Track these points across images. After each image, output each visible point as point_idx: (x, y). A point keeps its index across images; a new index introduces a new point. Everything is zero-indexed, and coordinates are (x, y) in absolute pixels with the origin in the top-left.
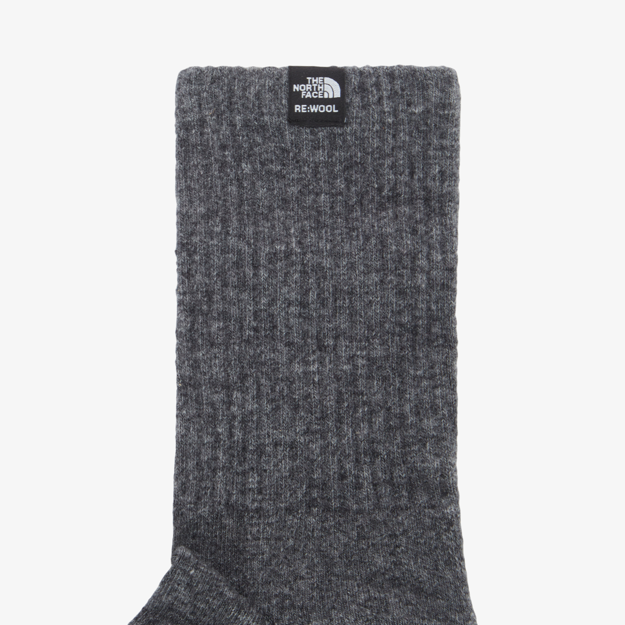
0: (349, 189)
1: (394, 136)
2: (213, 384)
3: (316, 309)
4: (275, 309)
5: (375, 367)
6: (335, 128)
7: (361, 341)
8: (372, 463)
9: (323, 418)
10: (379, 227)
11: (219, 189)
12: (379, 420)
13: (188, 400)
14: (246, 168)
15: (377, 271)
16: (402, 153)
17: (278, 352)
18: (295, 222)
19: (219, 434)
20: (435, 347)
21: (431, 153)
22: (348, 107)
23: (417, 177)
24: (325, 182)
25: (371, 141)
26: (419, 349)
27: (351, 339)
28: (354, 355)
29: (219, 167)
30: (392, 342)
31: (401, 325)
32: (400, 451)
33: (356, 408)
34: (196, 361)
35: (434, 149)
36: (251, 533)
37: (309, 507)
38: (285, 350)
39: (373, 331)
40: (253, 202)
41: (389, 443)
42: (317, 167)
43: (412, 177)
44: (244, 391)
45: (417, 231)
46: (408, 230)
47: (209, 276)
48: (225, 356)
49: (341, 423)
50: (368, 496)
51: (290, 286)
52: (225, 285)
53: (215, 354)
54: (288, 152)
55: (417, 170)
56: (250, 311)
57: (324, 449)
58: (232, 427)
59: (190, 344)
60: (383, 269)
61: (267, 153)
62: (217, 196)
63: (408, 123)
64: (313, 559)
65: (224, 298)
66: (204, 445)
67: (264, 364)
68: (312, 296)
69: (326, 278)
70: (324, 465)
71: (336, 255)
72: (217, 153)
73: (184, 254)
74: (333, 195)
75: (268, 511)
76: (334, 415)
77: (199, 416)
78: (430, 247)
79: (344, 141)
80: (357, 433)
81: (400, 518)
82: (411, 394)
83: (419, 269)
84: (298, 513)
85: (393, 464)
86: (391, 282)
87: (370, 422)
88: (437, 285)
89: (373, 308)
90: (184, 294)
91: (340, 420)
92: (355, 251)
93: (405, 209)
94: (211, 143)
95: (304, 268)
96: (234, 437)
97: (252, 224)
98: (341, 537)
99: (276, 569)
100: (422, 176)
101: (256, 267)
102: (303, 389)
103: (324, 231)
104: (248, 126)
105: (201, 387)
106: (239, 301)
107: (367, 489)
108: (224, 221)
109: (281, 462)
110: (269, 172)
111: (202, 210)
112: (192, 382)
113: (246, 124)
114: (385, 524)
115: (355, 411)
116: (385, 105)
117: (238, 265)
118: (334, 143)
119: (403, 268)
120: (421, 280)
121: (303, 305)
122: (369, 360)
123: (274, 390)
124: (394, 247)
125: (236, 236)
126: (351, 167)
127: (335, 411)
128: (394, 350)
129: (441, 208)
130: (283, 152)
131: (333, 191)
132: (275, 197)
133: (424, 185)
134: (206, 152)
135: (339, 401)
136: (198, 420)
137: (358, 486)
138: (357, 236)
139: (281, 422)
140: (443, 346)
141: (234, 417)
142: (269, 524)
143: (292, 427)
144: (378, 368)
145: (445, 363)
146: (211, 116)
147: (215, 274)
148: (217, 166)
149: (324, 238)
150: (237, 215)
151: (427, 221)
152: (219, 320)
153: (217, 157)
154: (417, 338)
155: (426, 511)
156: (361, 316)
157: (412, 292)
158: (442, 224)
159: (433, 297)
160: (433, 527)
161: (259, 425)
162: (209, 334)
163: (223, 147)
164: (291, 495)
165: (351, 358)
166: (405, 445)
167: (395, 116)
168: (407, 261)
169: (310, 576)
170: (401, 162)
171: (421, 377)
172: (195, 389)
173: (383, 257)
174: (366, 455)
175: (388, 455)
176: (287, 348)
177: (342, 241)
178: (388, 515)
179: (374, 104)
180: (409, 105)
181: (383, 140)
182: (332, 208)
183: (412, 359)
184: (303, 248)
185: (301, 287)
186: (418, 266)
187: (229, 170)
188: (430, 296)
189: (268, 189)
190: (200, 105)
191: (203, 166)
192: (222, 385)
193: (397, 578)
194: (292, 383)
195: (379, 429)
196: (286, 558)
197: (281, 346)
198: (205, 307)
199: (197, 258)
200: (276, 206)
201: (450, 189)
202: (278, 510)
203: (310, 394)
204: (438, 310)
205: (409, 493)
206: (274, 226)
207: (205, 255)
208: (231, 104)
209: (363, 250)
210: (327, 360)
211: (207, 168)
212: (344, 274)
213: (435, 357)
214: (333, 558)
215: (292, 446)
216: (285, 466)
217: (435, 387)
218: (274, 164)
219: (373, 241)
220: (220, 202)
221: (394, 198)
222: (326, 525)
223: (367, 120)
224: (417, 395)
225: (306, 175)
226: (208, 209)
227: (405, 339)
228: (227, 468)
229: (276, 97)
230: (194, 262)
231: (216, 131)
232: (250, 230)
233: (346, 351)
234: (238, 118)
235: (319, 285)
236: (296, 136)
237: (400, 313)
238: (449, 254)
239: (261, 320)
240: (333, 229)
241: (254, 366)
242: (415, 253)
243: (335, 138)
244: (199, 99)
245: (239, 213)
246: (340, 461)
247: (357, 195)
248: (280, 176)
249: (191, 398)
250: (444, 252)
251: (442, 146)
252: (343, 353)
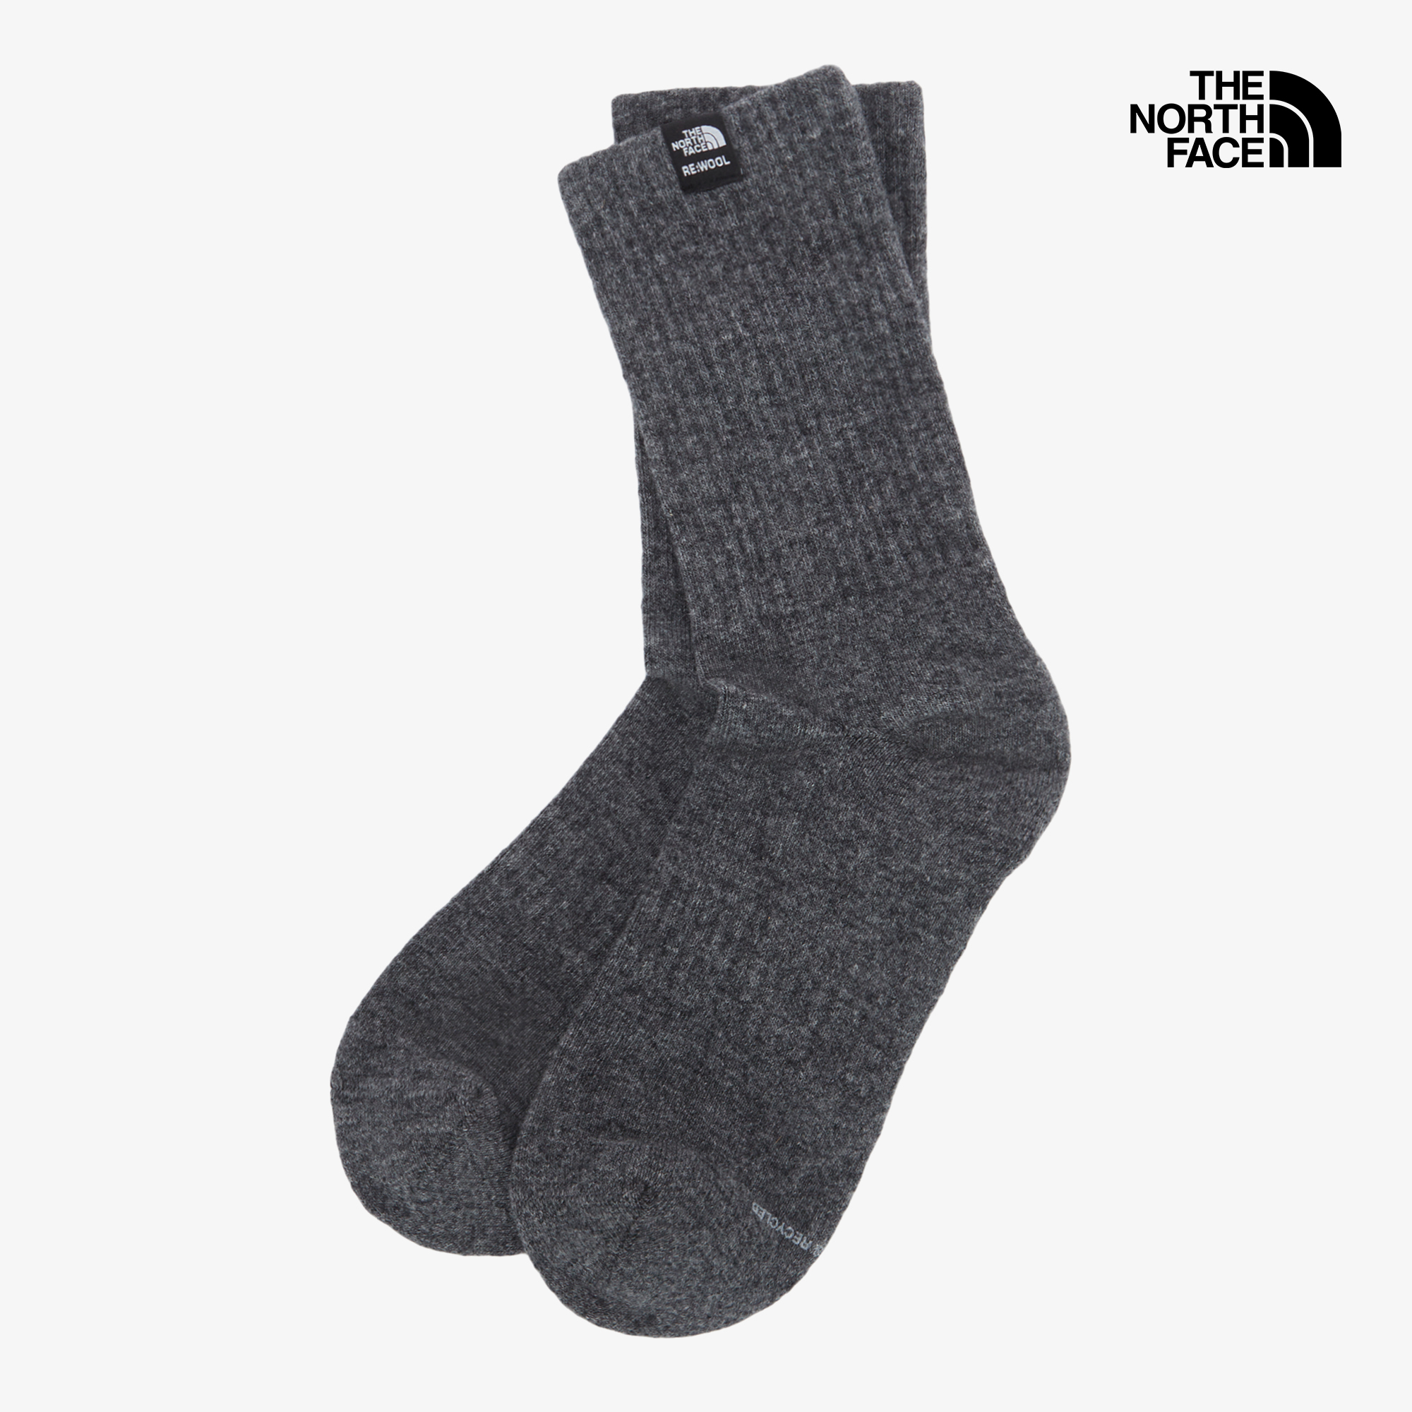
0: (774, 252)
1: (801, 175)
2: (708, 503)
3: (786, 393)
4: (746, 405)
5: (867, 436)
6: (734, 184)
7: (843, 412)
8: (896, 533)
9: (831, 502)
10: (821, 284)
11: (641, 293)
12: (889, 488)
13: (684, 527)
14: (661, 259)
15: (835, 332)
16: (816, 192)
17: (762, 448)
18: (731, 304)
19: (729, 551)
20: (921, 394)
21: (848, 182)
22: (739, 155)
23: (842, 215)
24: (746, 250)
25: (778, 189)
26: (906, 402)
27: (834, 413)
28: (843, 429)
29: (634, 268)
30: (876, 403)
31: (879, 383)
32: (919, 513)
33: (861, 482)
34: (681, 484)
35: (850, 176)
36: (793, 639)
37: (845, 598)
38: (769, 445)
39: (852, 398)
40: (681, 297)
41: (906, 507)
42: (731, 236)
43: (837, 218)
44: (741, 500)
45: (861, 276)
46: (852, 278)
47: (665, 390)
48: (710, 470)
49: (851, 503)
50: (902, 569)
51: (752, 375)
52: (685, 396)
53: (699, 470)
54: (696, 227)
55: (839, 207)
56: (719, 415)
57: (841, 535)
58: (740, 541)
59: (669, 469)
60: (840, 328)
61: (675, 235)
62: (642, 302)
63: (811, 155)
64: (864, 649)
65: (688, 410)
66: (716, 566)
67: (752, 465)
68: (778, 379)
69: (786, 355)
70: (848, 551)
71: (788, 328)
72: (626, 254)
73: (633, 376)
74: (761, 263)
75: (804, 612)
76: (841, 496)
77: (702, 539)
78: (881, 288)
79: (750, 197)
80: (870, 507)
81: (941, 583)
82: (912, 451)
83: (876, 316)
84: (835, 607)
85: (917, 528)
86: (853, 338)
87: (881, 493)
88: (902, 326)
89: (844, 373)
90: (647, 417)
91: (848, 500)
92: (805, 318)
93: (842, 256)
94: (616, 243)
95: (760, 352)
96: (746, 550)
97: (689, 321)
98: (887, 618)
99: (830, 669)
100: (846, 212)
101: (710, 367)
102: (800, 479)
103: (766, 305)
104: (644, 210)
105: (696, 510)
106: (704, 408)
107: (899, 561)
108: (659, 327)
109: (802, 560)
110: (685, 256)
111: (633, 322)
112: (685, 508)
113: (642, 209)
114: (928, 591)
115: (862, 487)
116: (778, 141)
117: (690, 370)
118: (740, 202)
119: (860, 320)
120: (883, 327)
121: (771, 392)
122: (859, 431)
123: (770, 489)
124: (844, 301)
125: (677, 339)
126: (767, 225)
127: (841, 493)
128: (880, 411)
129: (878, 242)
130: (691, 229)
131: (759, 258)
132: (700, 283)
133: (852, 220)
134: (616, 258)
135: (842, 481)
136: (702, 543)
137: (889, 562)
138: (803, 300)
139: (789, 520)
140: (929, 391)
141: (740, 530)
142: (810, 625)
143: (801, 522)
144: (870, 436)
145: (937, 409)
146: (604, 209)
147: (670, 386)
148: (631, 267)
149: (769, 313)
150: (670, 316)
151: (868, 261)
152: (691, 434)
153: (627, 257)
154: (900, 391)
155: (964, 569)
156: (835, 386)
157: (878, 343)
158: (884, 260)
159: (902, 340)
160: (975, 585)
161: (767, 531)
162: (687, 452)
163: (630, 244)
164: (823, 590)
165: (840, 433)
166: (923, 505)
167: (794, 150)
168: (862, 312)
169: (866, 668)
170: (819, 204)
171: (917, 431)
172: (689, 513)
173: (836, 316)
174: (886, 528)
175: (909, 520)
176: (770, 442)
177: (789, 311)
178: (928, 582)
179: (765, 142)
180: (803, 132)
181: (791, 184)
182: (764, 277)
183: (901, 415)
184: (751, 331)
185: (763, 373)
186: (875, 313)
187: (644, 268)
188: (897, 340)
189: (691, 277)
190: (589, 201)
191: (617, 273)
192: (717, 501)
193: (956, 645)
194: (787, 477)
195: (892, 498)
196: (837, 656)
197: (764, 442)
198: (672, 425)
199: (647, 375)
200: (705, 293)
201: (880, 216)
202: (814, 609)
203: (809, 483)
204: (911, 353)
205: (942, 553)
206: (712, 315)
207: (654, 370)
208: (617, 188)
209: (813, 314)
210: (815, 441)
211: (622, 273)
212: (802, 346)
213: (924, 405)
214: (885, 642)
215: (808, 541)
216: (808, 563)
217: (934, 436)
218: (687, 244)
219: (820, 301)
220: (649, 307)
221: (825, 246)
222: (868, 610)
223: (764, 164)
224: (919, 450)
225: (724, 249)
226: (639, 319)
227: (888, 396)
228: (749, 582)
229: (662, 166)
230: (645, 381)
231: (615, 226)
232: (689, 329)
233: (831, 427)
234: (631, 202)
235: (781, 366)
236: (697, 205)
237: (873, 370)
238: (902, 289)
239: (734, 422)
240: (774, 300)
241: (743, 470)
242: (866, 300)
243: (738, 196)
244: (586, 196)
245: (671, 314)
246: (862, 542)
247: (786, 255)
248: (699, 258)
249: (688, 524)
250: (896, 290)
251: (857, 169)
252: (829, 430)
